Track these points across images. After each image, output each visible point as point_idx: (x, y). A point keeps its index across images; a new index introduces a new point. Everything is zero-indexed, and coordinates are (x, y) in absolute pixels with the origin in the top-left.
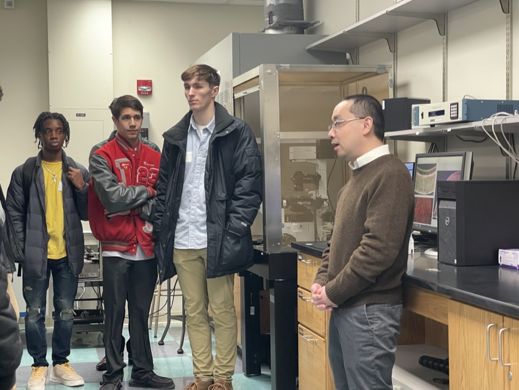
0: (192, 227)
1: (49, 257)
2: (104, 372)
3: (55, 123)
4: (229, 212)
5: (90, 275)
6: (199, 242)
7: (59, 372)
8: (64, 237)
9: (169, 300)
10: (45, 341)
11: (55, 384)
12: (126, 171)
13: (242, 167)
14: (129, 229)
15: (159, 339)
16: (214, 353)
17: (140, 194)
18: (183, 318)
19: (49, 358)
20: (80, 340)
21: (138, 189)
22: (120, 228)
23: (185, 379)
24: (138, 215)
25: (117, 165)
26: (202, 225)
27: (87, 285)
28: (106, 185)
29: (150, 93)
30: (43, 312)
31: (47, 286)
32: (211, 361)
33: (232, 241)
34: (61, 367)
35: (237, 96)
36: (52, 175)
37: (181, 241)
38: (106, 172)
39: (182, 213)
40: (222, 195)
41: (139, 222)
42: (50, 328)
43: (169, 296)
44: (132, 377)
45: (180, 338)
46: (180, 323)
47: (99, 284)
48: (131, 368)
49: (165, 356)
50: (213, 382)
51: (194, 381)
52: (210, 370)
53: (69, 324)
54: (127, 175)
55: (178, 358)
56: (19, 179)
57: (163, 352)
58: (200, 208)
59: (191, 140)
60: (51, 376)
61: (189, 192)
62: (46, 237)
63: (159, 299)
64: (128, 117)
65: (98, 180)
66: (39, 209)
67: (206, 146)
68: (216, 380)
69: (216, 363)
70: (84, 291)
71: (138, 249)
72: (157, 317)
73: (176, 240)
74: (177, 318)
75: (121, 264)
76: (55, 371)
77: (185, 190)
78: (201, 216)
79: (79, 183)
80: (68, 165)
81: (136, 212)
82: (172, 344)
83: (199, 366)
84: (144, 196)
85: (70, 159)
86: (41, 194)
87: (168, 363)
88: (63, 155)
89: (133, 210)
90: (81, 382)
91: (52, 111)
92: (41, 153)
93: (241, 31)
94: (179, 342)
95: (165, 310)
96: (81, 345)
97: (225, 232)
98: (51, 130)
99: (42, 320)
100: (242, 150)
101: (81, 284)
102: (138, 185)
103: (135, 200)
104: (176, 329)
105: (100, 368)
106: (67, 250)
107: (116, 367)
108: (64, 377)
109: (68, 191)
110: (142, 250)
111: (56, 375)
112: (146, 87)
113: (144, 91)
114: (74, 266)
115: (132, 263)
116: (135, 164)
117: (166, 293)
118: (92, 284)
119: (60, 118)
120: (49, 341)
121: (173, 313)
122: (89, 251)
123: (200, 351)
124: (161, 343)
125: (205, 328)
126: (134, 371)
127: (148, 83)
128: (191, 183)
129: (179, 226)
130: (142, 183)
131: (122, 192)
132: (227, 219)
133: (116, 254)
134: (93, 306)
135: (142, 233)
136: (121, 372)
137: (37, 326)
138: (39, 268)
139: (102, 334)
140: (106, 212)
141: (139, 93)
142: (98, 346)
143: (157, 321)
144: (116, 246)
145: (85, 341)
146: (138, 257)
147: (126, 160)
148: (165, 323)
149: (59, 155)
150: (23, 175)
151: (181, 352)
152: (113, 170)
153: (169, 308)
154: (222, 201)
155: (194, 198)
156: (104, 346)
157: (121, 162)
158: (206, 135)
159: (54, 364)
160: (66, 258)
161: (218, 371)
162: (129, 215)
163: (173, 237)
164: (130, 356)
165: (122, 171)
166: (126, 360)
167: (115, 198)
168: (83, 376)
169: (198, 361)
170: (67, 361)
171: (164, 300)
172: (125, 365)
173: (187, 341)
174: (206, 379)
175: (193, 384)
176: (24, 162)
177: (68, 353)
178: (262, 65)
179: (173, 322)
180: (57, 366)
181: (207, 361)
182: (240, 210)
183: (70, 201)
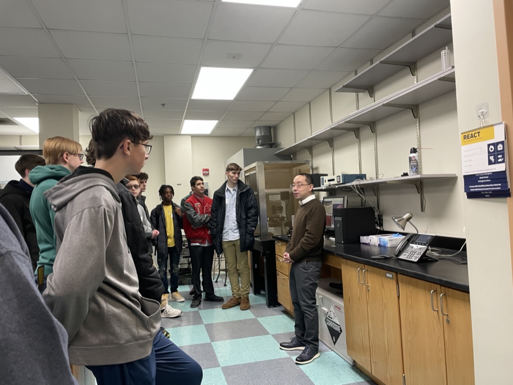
0: (230, 231)
1: (168, 246)
2: (193, 295)
3: (168, 190)
4: (247, 223)
5: (185, 253)
6: (234, 237)
7: (174, 296)
8: (174, 237)
9: (219, 262)
10: (167, 283)
11: (172, 301)
12: (200, 208)
13: (251, 204)
14: (203, 233)
15: (215, 280)
16: (240, 285)
17: (207, 218)
18: (226, 270)
19: (169, 290)
20: (181, 282)
21: (205, 216)
22: (199, 233)
23: (227, 297)
24: (206, 227)
25: (196, 206)
26: (235, 230)
27: (184, 257)
28: (193, 215)
29: (208, 174)
30: (166, 270)
31: (167, 259)
32: (239, 289)
33: (249, 236)
34: (175, 293)
35: (246, 175)
36: (168, 211)
37: (226, 238)
38: (192, 209)
39: (226, 226)
40: (244, 217)
41: (206, 230)
42: (169, 277)
43: (219, 261)
44: (206, 297)
45: (225, 279)
46: (224, 273)
47: (188, 257)
48: (205, 293)
49: (219, 287)
50: (240, 298)
51: (233, 297)
52: (239, 292)
53: (177, 274)
54: (200, 210)
55: (223, 288)
56: (154, 214)
57: (217, 285)
58: (234, 223)
59: (227, 194)
60: (170, 298)
61: (228, 216)
62: (167, 238)
63: (215, 263)
64: (199, 184)
65: (189, 213)
66: (163, 226)
67: (235, 196)
68: (242, 297)
69: (242, 290)
70: (182, 260)
71: (207, 241)
72: (214, 270)
73: (223, 237)
74: (223, 270)
75: (200, 248)
76: (172, 295)
77: (226, 215)
78: (235, 226)
79: (180, 214)
80: (174, 207)
81: (205, 225)
82: (221, 282)
83: (234, 291)
84: (209, 218)
85: (175, 204)
86: (164, 220)
87: (220, 291)
88: (172, 202)
89: (204, 225)
90: (183, 300)
91: (166, 184)
92: (163, 202)
93: (247, 148)
94: (224, 281)
95: (218, 267)
96: (182, 284)
97: (246, 232)
98: (167, 192)
99: (165, 274)
100: (250, 197)
101: (181, 257)
102: (205, 214)
103: (205, 221)
104: (223, 275)
105: (191, 293)
106: (175, 243)
107: (199, 293)
108: (176, 298)
109: (175, 217)
110: (208, 241)
111: (173, 297)
112: (206, 172)
113: (206, 173)
114: (178, 249)
115: (204, 247)
116: (203, 204)
117: (218, 260)
118: (186, 257)
119: (171, 188)
120: (169, 282)
121: (221, 268)
122: (184, 243)
123: (234, 285)
124: (217, 282)
125: (236, 275)
126: (206, 294)
127: (207, 170)
128: (229, 212)
129: (224, 231)
130: (207, 213)
131: (200, 218)
132: (246, 227)
133: (198, 244)
134: (186, 266)
135: (208, 235)
136: (201, 295)
137: (164, 276)
138: (164, 251)
139: (191, 279)
140: (192, 226)
141: (204, 174)
142: (189, 284)
143: (214, 272)
144: (197, 241)
145: (183, 282)
146: (206, 245)
147: (199, 203)
148: (218, 273)
149: (171, 203)
150: (156, 213)
151: (225, 285)
152: (194, 208)
153: (220, 266)
154: (244, 219)
155: (230, 219)
156: (192, 284)
157: (198, 204)
158: (234, 192)
159: (172, 293)
160: (175, 246)
161: (242, 293)
162: (202, 227)
163: (222, 236)
164: (203, 288)
165: (198, 209)
166: (202, 289)
167: (197, 220)
168: (184, 297)
169: (234, 289)
170: (177, 291)
171: (217, 262)
172: (202, 292)
173: (228, 280)
174: (237, 297)
175: (232, 299)
176: (156, 207)
177: (177, 288)
178: (257, 162)
179: (221, 272)
180: (173, 293)
181: (237, 289)
182: (251, 223)
183: (176, 221)
